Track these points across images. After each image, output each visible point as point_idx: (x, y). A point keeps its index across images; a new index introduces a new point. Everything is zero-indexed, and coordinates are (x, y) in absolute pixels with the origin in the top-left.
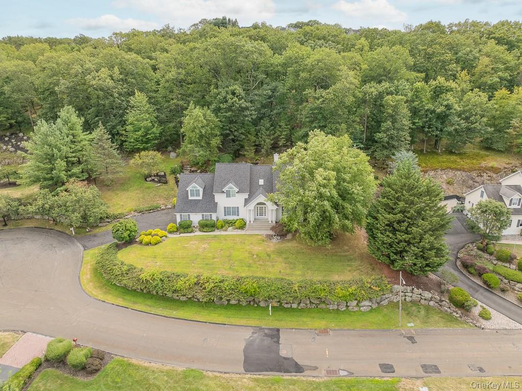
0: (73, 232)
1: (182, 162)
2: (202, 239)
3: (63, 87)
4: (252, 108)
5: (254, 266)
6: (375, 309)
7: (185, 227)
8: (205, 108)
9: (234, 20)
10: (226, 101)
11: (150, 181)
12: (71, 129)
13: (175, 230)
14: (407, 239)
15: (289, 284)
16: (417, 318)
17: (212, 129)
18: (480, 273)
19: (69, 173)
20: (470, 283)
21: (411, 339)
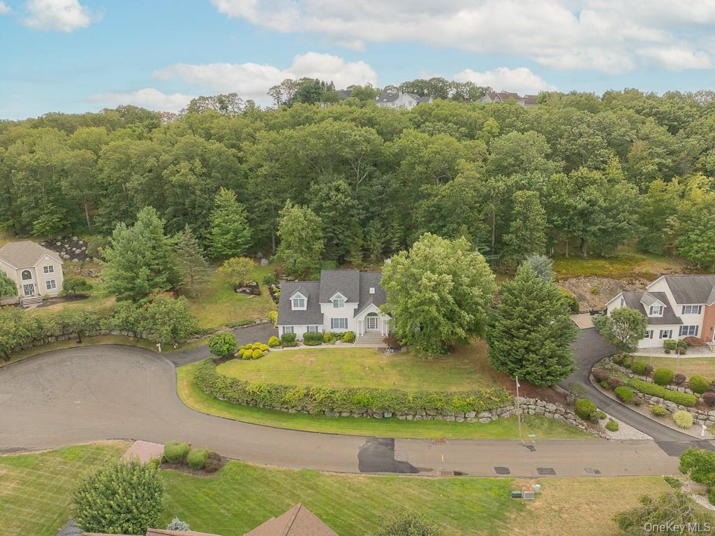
0: (160, 349)
1: (276, 271)
2: (309, 353)
3: (136, 183)
4: (359, 207)
5: (366, 378)
6: (495, 421)
7: (289, 341)
8: (305, 207)
9: (329, 83)
10: (330, 199)
11: (241, 292)
12: (152, 232)
13: (278, 343)
14: (526, 346)
15: (404, 395)
16: (539, 430)
17: (314, 231)
18: (612, 387)
19: (151, 282)
20: (602, 398)
21: (531, 448)
